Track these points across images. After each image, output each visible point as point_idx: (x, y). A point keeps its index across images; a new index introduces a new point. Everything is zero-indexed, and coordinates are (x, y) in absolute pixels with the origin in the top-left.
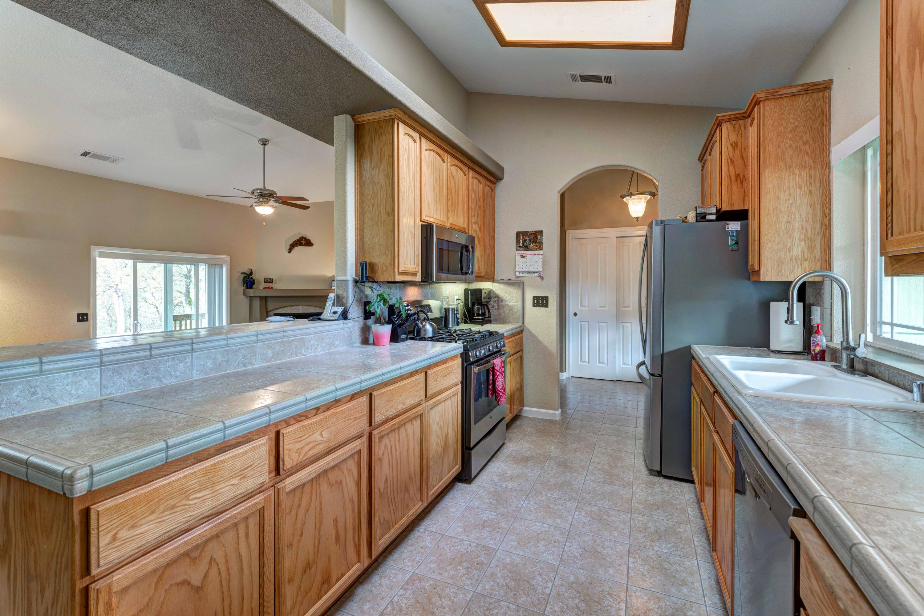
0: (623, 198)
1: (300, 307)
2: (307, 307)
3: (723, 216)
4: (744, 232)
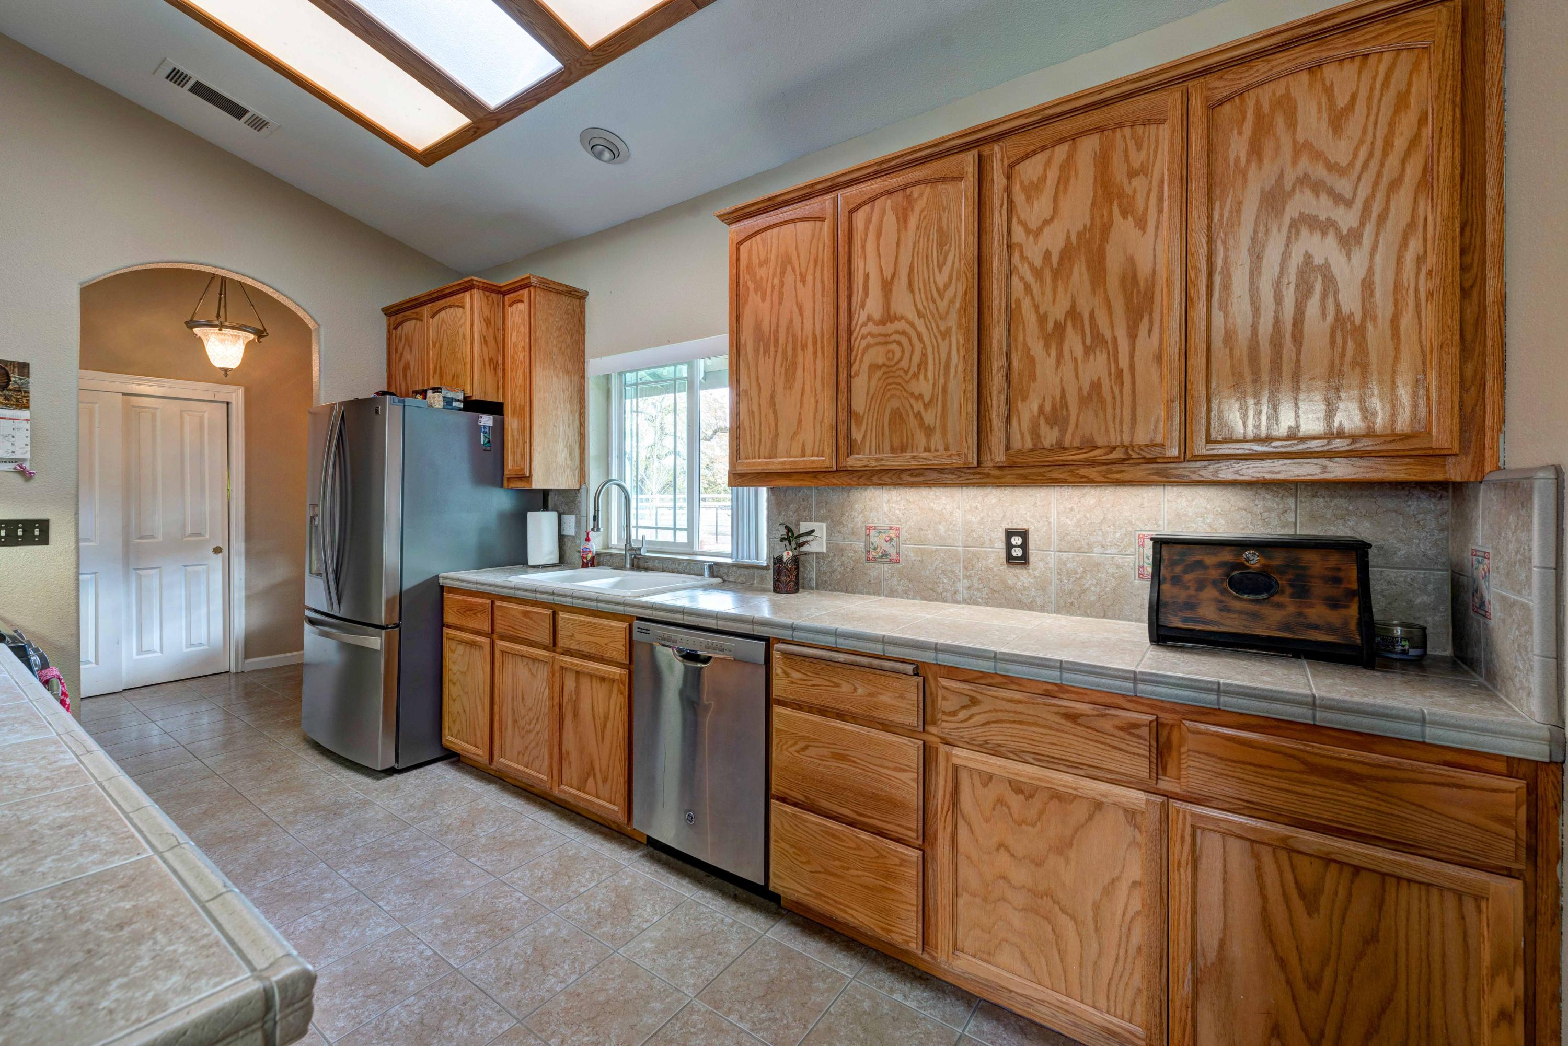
0: (192, 328)
3: (473, 406)
4: (500, 430)
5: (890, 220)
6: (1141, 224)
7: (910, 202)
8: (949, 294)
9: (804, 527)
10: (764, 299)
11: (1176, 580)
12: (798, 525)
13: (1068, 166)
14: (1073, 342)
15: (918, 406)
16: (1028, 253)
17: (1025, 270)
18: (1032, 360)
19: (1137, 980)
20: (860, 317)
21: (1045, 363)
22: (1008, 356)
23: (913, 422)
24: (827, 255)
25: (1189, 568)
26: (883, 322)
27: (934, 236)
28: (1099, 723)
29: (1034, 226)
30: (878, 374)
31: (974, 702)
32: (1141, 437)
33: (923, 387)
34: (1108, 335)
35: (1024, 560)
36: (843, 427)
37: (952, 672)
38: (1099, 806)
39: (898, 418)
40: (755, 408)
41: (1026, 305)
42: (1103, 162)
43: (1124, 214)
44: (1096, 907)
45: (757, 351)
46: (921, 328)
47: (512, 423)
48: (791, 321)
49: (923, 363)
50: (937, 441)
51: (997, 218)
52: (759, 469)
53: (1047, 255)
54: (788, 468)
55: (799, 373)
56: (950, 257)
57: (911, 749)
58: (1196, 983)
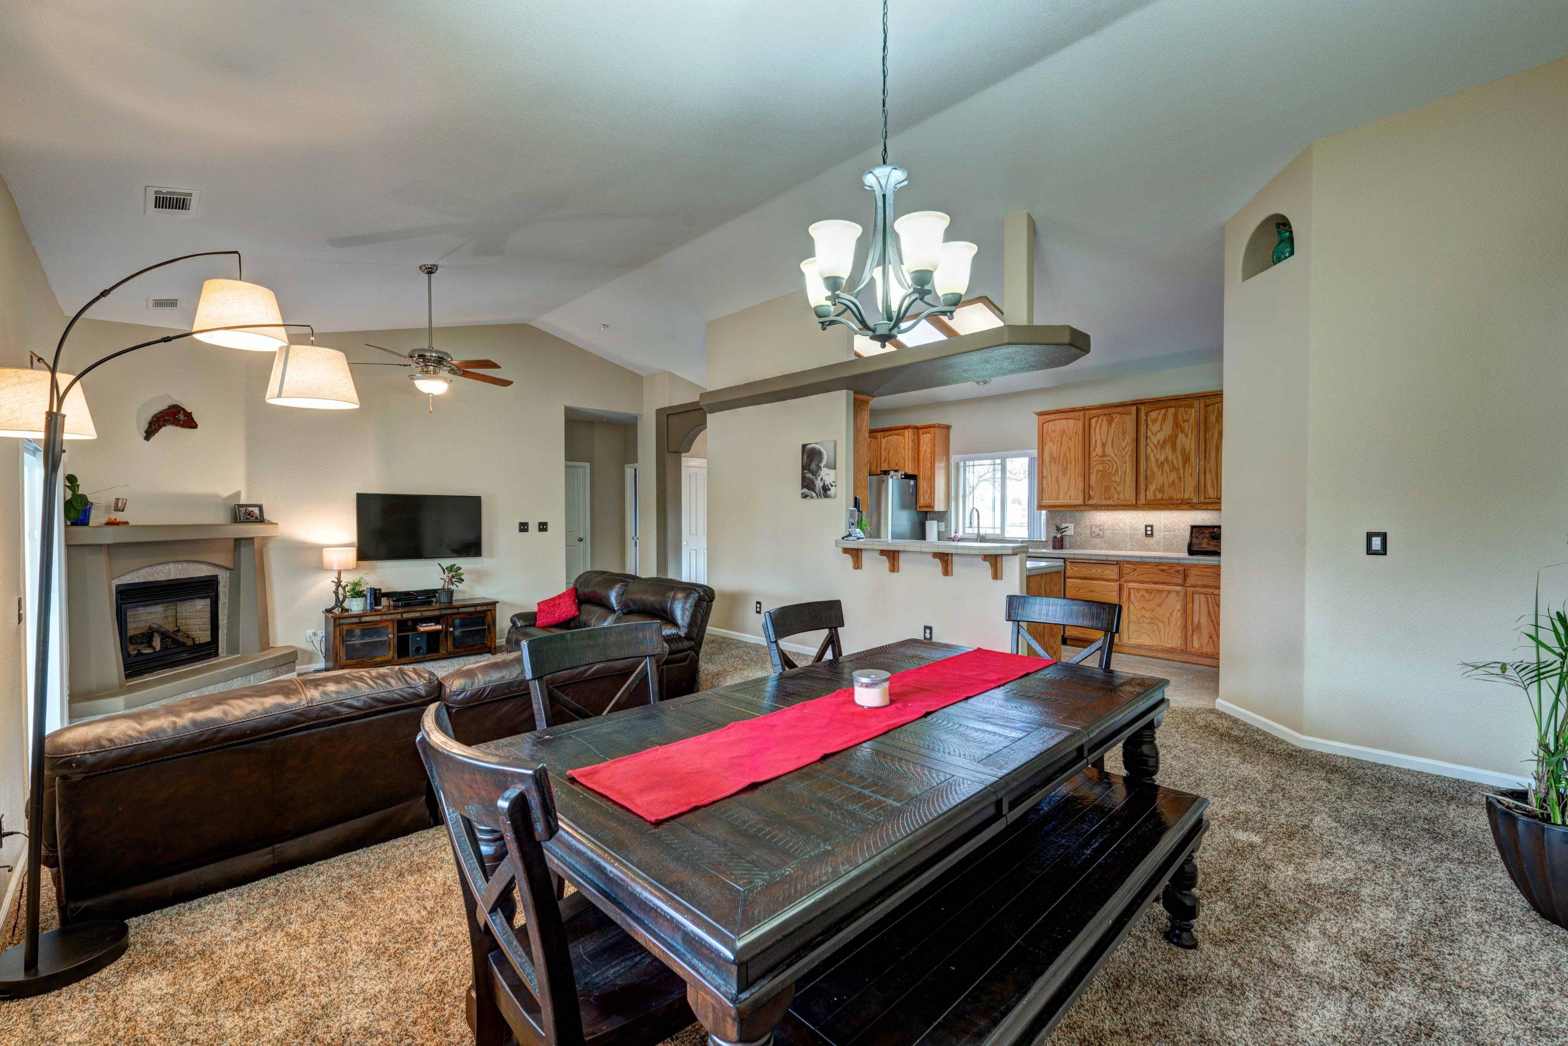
1: (171, 566)
2: (185, 565)
3: (907, 477)
4: (916, 485)
5: (1105, 424)
6: (1187, 436)
7: (1112, 419)
8: (1126, 450)
9: (1063, 525)
10: (1054, 444)
11: (1197, 537)
12: (1061, 524)
13: (1165, 416)
14: (1167, 468)
15: (1115, 485)
16: (1152, 440)
17: (1151, 445)
18: (1154, 473)
19: (1179, 634)
20: (1093, 454)
21: (1158, 474)
22: (1146, 471)
23: (1113, 490)
24: (1081, 432)
25: (1201, 534)
26: (1102, 456)
27: (1121, 431)
28: (1170, 571)
29: (1154, 432)
30: (1100, 474)
31: (1135, 570)
32: (1186, 497)
33: (1117, 478)
34: (1177, 466)
35: (1152, 535)
36: (1086, 491)
37: (1128, 562)
38: (1169, 592)
39: (1107, 488)
40: (1050, 483)
41: (1152, 455)
42: (1175, 416)
43: (1182, 432)
44: (1168, 618)
45: (1050, 463)
46: (1116, 460)
47: (923, 485)
48: (1065, 453)
49: (1117, 471)
50: (1121, 496)
51: (1143, 428)
52: (1052, 504)
53: (1159, 441)
54: (1064, 504)
55: (1069, 471)
56: (1127, 438)
57: (1115, 586)
58: (1193, 631)
